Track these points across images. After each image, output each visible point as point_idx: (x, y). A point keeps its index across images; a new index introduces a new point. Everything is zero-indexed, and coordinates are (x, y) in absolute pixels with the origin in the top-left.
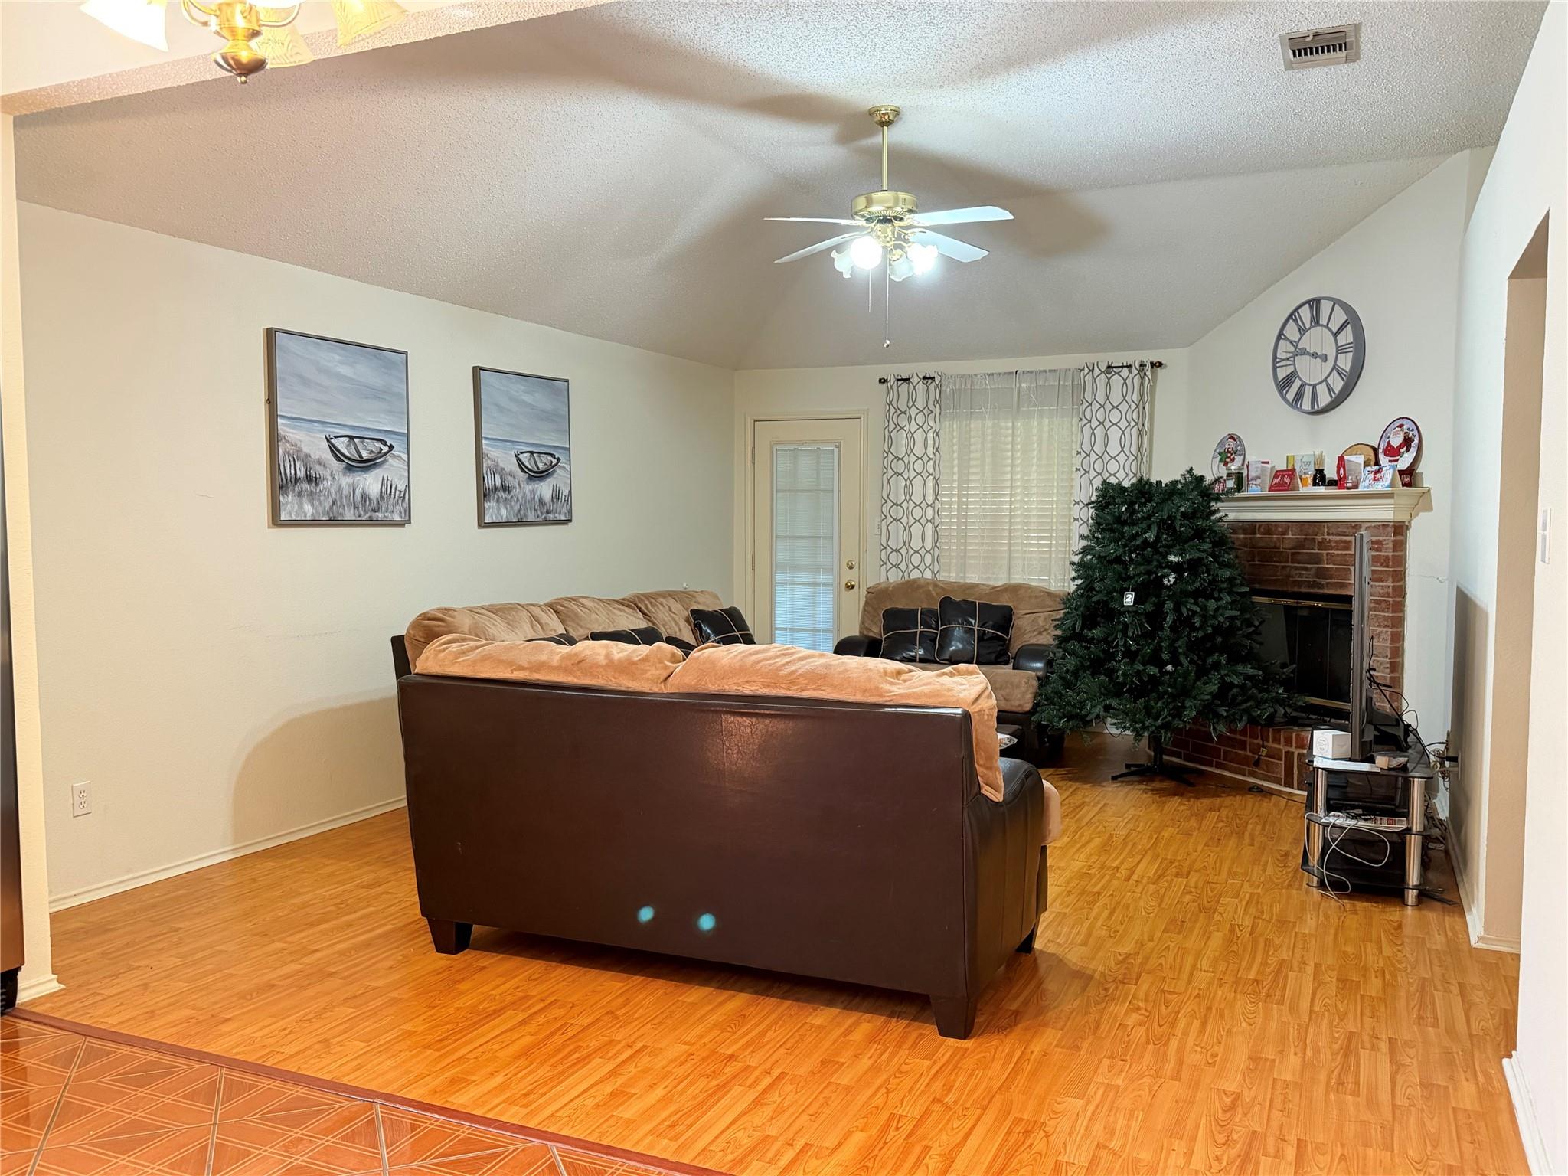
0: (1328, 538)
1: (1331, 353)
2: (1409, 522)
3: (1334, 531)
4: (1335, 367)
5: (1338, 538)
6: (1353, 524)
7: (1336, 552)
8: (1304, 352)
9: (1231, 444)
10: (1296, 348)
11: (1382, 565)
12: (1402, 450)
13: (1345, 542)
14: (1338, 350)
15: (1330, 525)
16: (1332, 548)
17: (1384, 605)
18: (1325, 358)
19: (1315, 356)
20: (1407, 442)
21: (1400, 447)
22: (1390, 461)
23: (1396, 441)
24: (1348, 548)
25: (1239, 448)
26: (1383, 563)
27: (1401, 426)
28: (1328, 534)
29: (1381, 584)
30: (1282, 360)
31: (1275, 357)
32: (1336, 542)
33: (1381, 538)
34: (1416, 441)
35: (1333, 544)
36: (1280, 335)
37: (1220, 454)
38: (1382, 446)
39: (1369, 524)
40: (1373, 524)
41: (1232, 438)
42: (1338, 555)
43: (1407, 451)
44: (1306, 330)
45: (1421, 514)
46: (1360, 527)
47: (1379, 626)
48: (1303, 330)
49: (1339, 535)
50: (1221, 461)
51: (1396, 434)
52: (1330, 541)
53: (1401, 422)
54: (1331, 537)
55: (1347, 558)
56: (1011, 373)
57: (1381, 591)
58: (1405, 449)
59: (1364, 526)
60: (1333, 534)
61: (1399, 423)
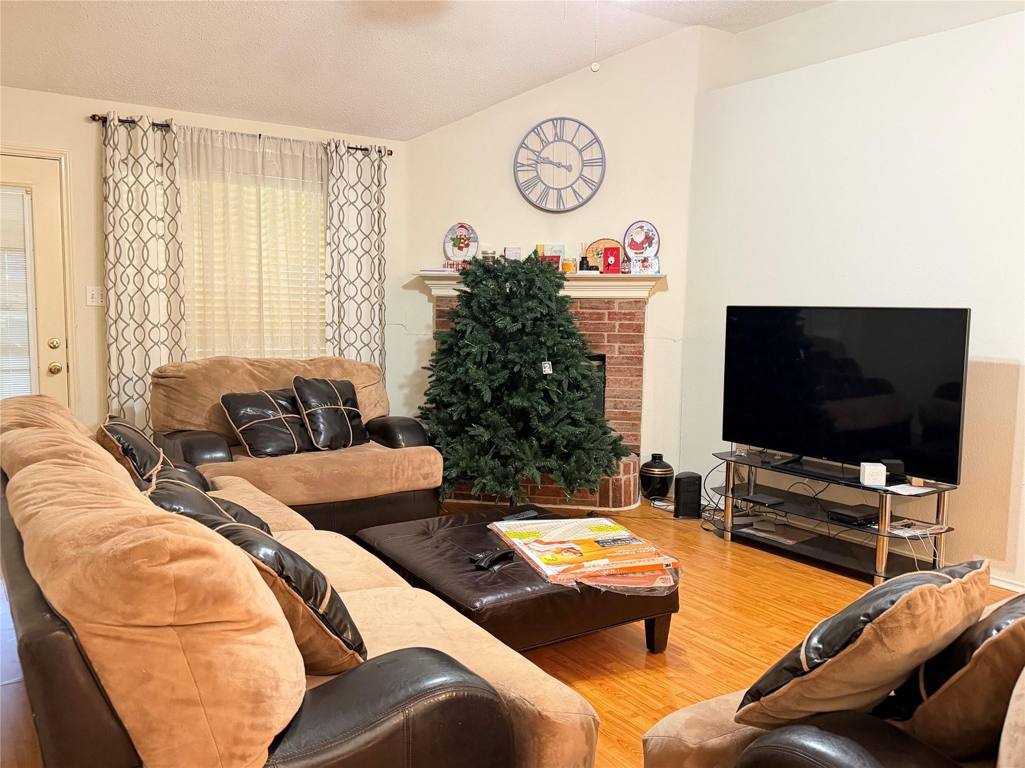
0: (581, 311)
1: (576, 164)
2: (647, 299)
3: (587, 305)
4: (581, 176)
5: (591, 311)
6: (606, 300)
7: (589, 322)
8: (548, 161)
9: (463, 232)
10: (538, 157)
11: (634, 330)
12: (645, 246)
13: (598, 314)
14: (583, 163)
15: (584, 300)
16: (586, 319)
17: (635, 361)
18: (569, 168)
19: (559, 165)
20: (649, 240)
21: (643, 243)
22: (636, 253)
23: (639, 238)
24: (601, 319)
25: (472, 236)
26: (635, 330)
27: (641, 227)
28: (581, 308)
29: (633, 345)
30: (523, 165)
31: (516, 162)
32: (590, 314)
33: (633, 311)
34: (656, 239)
35: (586, 316)
36: (523, 145)
37: (452, 239)
38: (626, 241)
39: (622, 301)
40: (626, 300)
41: (462, 226)
42: (591, 324)
43: (650, 246)
44: (548, 143)
45: (657, 293)
46: (614, 303)
47: (632, 376)
48: (545, 143)
49: (592, 308)
50: (454, 245)
51: (638, 233)
52: (583, 313)
53: (641, 224)
54: (584, 310)
55: (601, 326)
56: (254, 136)
57: (633, 350)
58: (647, 244)
59: (617, 302)
60: (586, 308)
61: (639, 224)
